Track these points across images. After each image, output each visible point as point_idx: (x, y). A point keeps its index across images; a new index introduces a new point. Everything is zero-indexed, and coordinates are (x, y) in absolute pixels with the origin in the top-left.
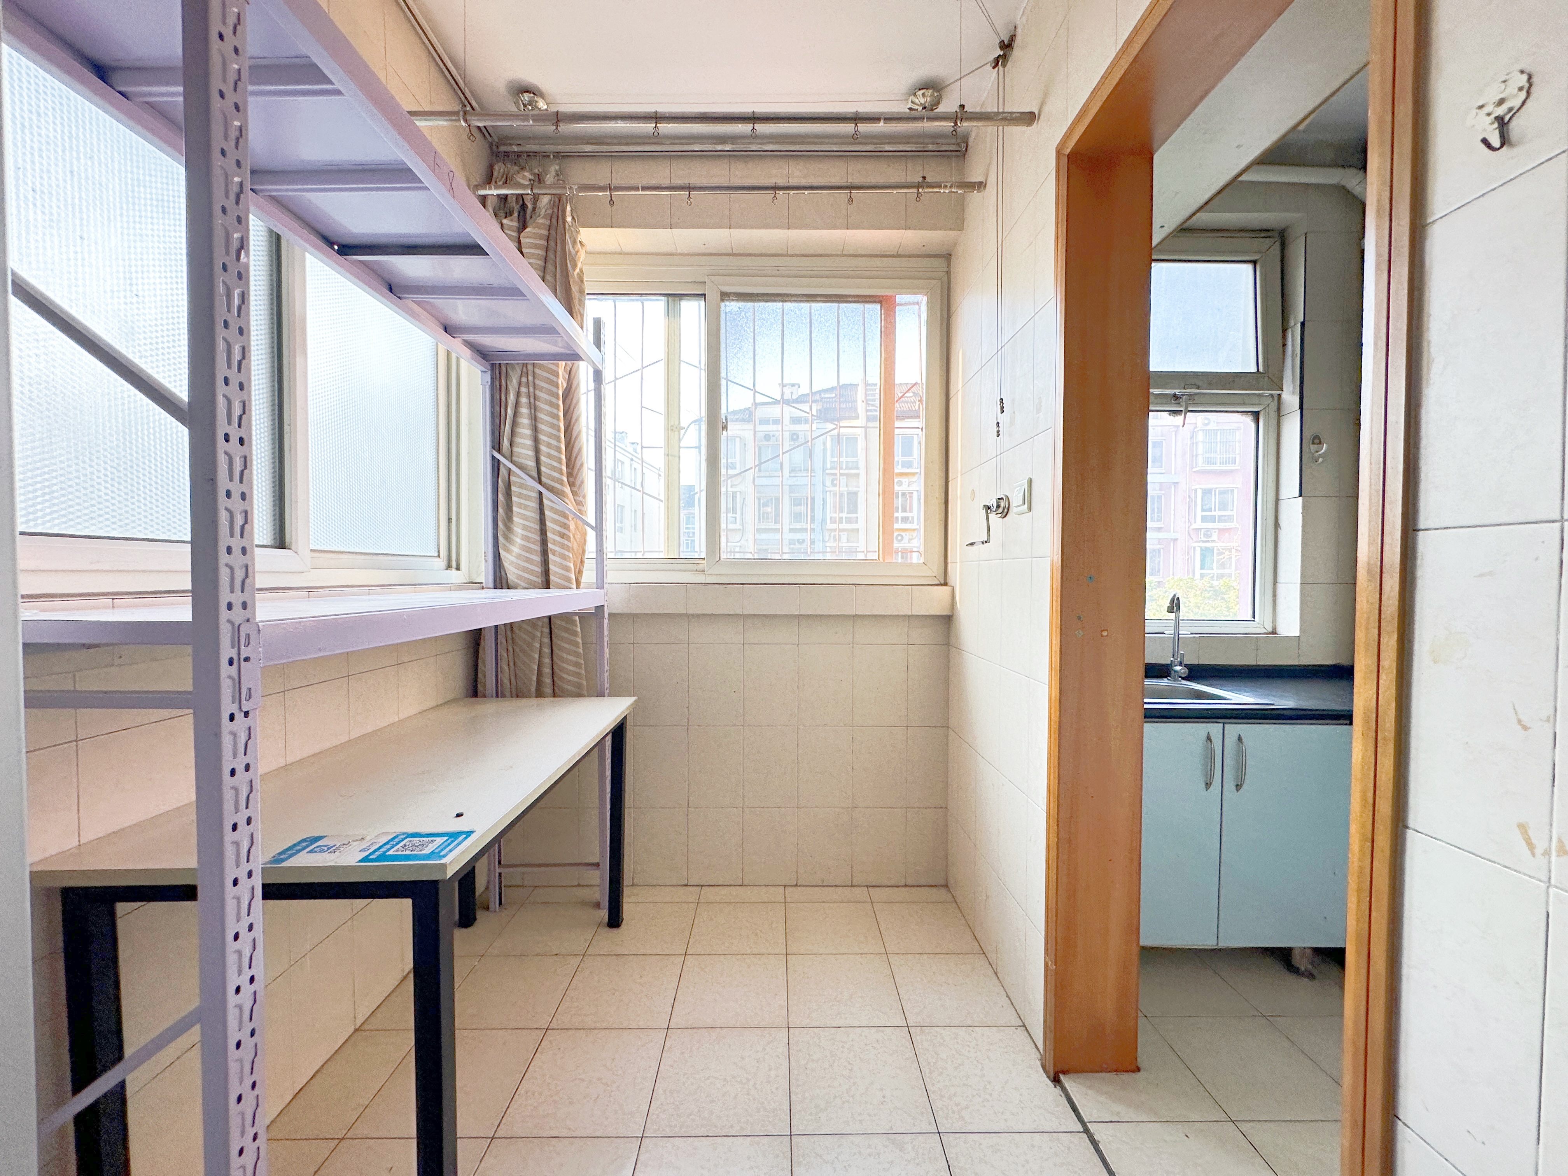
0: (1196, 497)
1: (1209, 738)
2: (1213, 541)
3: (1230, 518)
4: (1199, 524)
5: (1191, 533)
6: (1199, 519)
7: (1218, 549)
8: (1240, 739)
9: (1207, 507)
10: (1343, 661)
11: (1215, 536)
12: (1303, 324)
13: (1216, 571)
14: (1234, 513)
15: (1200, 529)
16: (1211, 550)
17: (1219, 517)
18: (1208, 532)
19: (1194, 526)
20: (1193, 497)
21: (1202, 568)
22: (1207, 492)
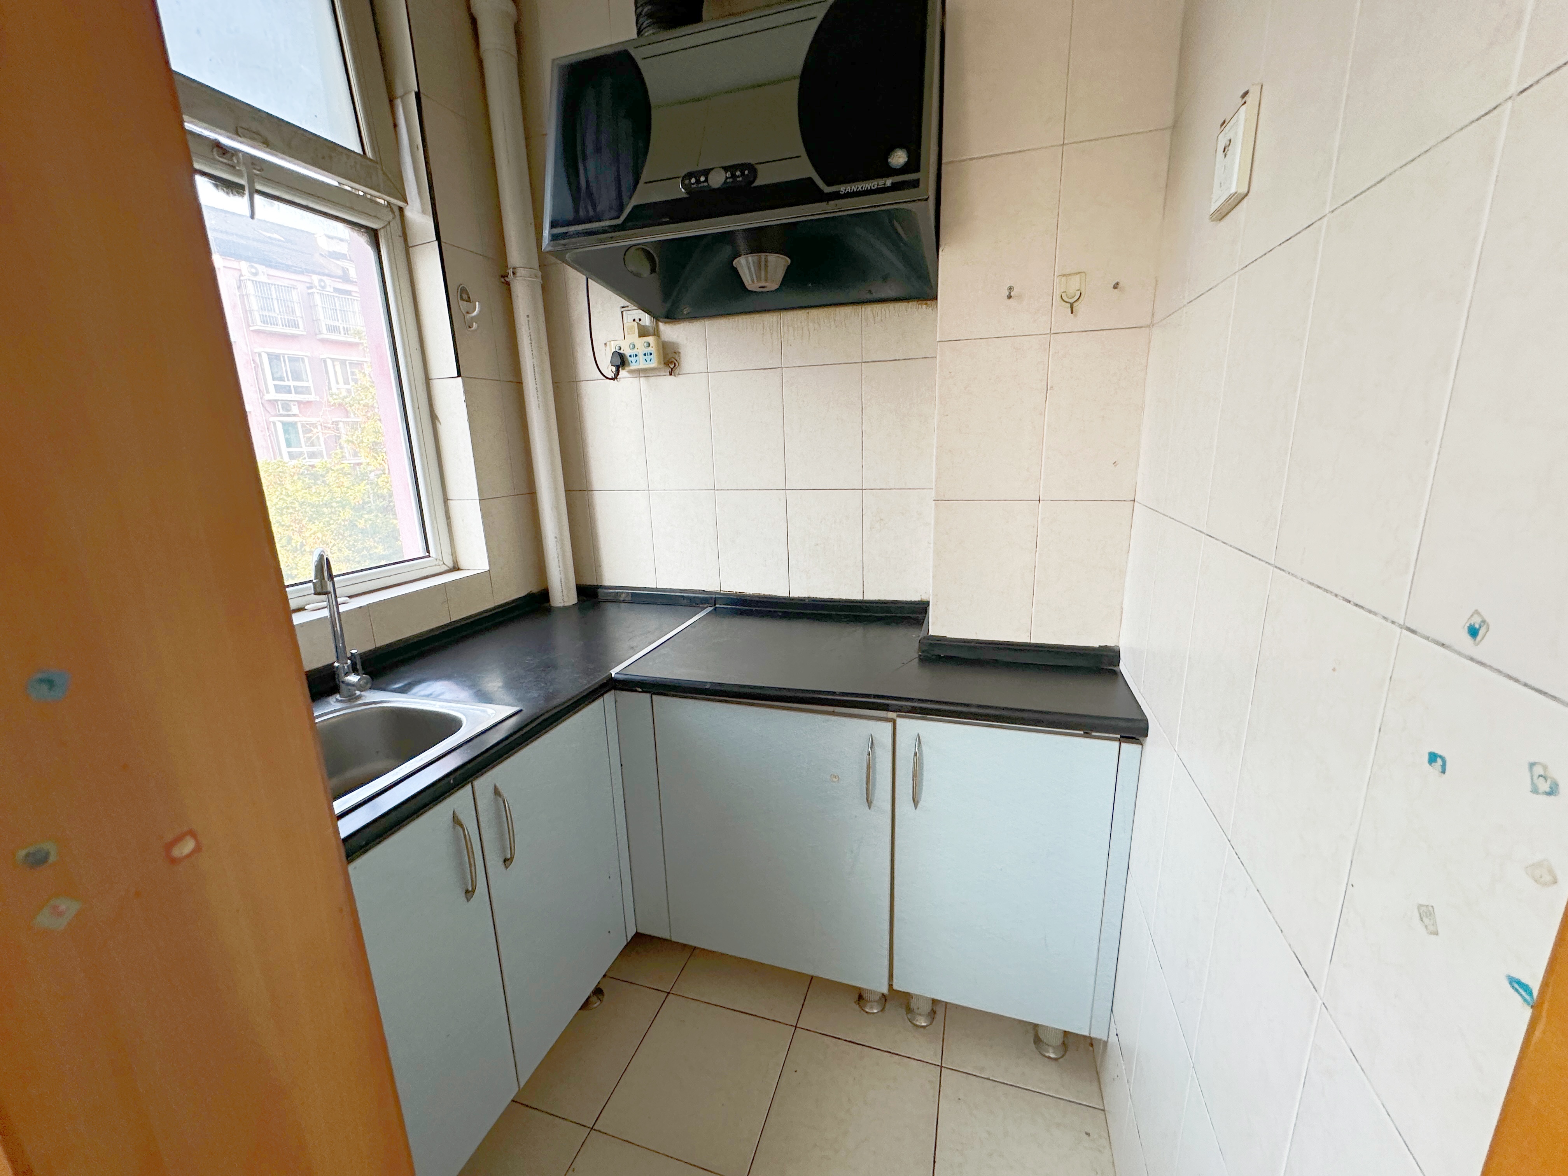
0: (262, 363)
1: (456, 821)
2: (294, 415)
3: (306, 390)
4: (272, 395)
5: (267, 405)
6: (272, 389)
7: (303, 426)
8: (497, 792)
9: (278, 375)
10: (534, 588)
11: (295, 410)
12: (418, 95)
13: (305, 449)
14: (310, 384)
15: (277, 401)
16: (294, 425)
17: (296, 388)
18: (286, 405)
19: (267, 397)
20: (258, 362)
21: (289, 445)
22: (274, 358)
